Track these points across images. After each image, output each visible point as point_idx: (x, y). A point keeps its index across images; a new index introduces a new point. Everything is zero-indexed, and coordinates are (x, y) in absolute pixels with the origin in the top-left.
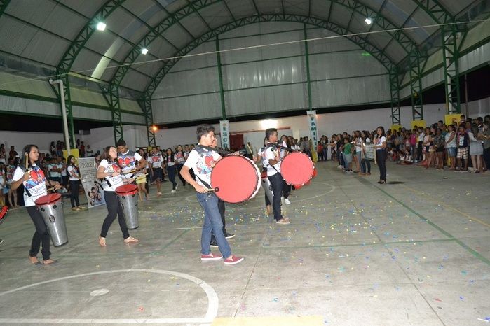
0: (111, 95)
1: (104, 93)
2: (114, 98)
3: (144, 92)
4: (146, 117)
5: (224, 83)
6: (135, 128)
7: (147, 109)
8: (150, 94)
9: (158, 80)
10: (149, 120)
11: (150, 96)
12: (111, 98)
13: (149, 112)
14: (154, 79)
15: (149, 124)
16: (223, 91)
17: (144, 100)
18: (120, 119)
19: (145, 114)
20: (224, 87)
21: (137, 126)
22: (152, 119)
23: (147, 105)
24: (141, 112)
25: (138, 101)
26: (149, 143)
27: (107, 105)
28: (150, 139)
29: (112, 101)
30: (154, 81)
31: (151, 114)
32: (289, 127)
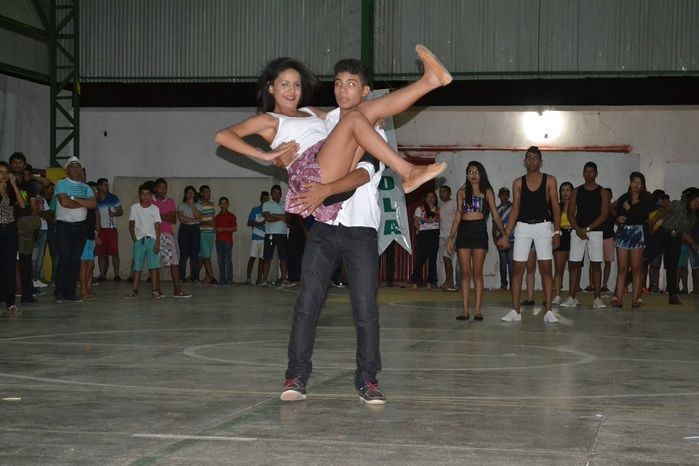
4: (54, 47)
7: (61, 15)
10: (62, 60)
13: (67, 30)
19: (48, 34)
22: (75, 59)
24: (38, 24)
28: (61, 136)
31: (75, 36)
32: (626, 143)
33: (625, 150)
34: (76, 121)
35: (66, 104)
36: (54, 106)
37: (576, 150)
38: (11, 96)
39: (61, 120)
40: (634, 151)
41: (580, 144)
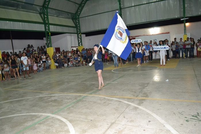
0: (44, 14)
1: (40, 14)
2: (46, 16)
3: (76, 14)
5: (121, 3)
6: (71, 36)
7: (77, 23)
8: (79, 14)
9: (83, 5)
10: (78, 30)
11: (79, 16)
12: (44, 16)
14: (80, 5)
15: (78, 33)
16: (121, 9)
17: (76, 19)
18: (49, 29)
20: (122, 6)
21: (72, 34)
22: (80, 30)
23: (77, 21)
24: (75, 26)
25: (73, 19)
26: (79, 44)
27: (42, 21)
28: (80, 41)
29: (45, 18)
30: (81, 6)
31: (79, 27)
32: (169, 32)
33: (168, 33)
34: (81, 39)
35: (80, 37)
36: (78, 37)
37: (160, 34)
38: (72, 37)
39: (79, 39)
40: (171, 33)
41: (161, 33)
